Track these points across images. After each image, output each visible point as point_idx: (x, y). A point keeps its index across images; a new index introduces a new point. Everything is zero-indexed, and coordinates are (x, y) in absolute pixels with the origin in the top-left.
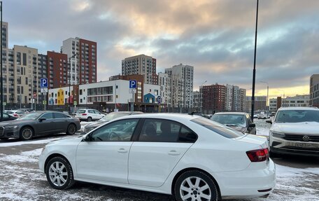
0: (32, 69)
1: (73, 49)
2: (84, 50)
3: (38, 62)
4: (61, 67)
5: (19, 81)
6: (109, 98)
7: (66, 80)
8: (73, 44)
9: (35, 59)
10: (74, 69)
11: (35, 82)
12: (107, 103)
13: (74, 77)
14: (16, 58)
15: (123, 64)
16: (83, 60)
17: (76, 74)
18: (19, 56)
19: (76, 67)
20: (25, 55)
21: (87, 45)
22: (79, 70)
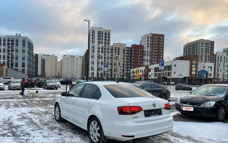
0: (122, 57)
1: (148, 41)
2: (155, 41)
3: (126, 52)
4: (139, 54)
5: (115, 65)
6: (169, 74)
7: (142, 63)
8: (148, 38)
9: (124, 50)
10: (147, 55)
11: (124, 65)
12: (168, 77)
13: (147, 60)
14: (114, 51)
15: (184, 48)
16: (154, 48)
17: (149, 58)
18: (116, 50)
19: (149, 53)
20: (119, 48)
21: (157, 37)
22: (151, 55)
